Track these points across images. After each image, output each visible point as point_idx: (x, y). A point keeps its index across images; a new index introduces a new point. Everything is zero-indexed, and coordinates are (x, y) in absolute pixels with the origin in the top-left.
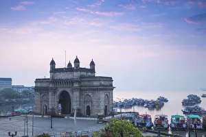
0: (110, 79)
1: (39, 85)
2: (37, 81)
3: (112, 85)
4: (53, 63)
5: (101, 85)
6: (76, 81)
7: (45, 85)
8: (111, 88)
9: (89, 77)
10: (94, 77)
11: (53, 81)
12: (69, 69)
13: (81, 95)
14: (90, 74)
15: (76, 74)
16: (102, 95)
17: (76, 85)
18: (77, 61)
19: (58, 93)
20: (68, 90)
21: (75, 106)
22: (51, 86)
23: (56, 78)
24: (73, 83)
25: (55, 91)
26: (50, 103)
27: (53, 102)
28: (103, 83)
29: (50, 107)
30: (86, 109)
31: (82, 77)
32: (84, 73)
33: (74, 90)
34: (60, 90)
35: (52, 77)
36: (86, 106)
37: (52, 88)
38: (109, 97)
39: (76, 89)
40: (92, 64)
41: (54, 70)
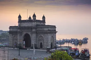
0: (54, 27)
1: (12, 30)
2: (11, 27)
3: (55, 31)
5: (49, 30)
6: (34, 28)
7: (15, 30)
8: (55, 32)
9: (42, 25)
10: (45, 25)
11: (19, 27)
12: (30, 20)
13: (37, 36)
14: (42, 23)
15: (34, 24)
16: (50, 36)
17: (34, 30)
18: (34, 16)
19: (23, 35)
20: (29, 33)
21: (33, 42)
22: (19, 30)
23: (21, 26)
24: (32, 29)
25: (21, 33)
26: (18, 41)
27: (20, 40)
28: (50, 29)
29: (18, 43)
30: (40, 44)
31: (37, 25)
32: (39, 23)
33: (32, 33)
34: (24, 33)
35: (19, 25)
36: (40, 42)
37: (19, 32)
38: (54, 38)
39: (34, 32)
40: (44, 17)
41: (20, 21)
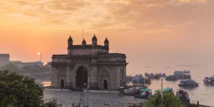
0: (124, 56)
1: (56, 60)
2: (54, 57)
3: (125, 61)
4: (70, 40)
5: (118, 61)
7: (62, 60)
8: (125, 64)
9: (104, 53)
11: (70, 57)
12: (84, 45)
13: (98, 69)
14: (104, 51)
15: (94, 51)
16: (118, 70)
17: (94, 61)
18: (95, 39)
19: (76, 69)
20: (86, 66)
21: (92, 79)
24: (91, 60)
25: (72, 67)
26: (68, 77)
27: (70, 76)
28: (119, 59)
29: (68, 81)
30: (103, 82)
31: (98, 53)
32: (100, 50)
33: (91, 66)
34: (78, 66)
35: (70, 53)
36: (103, 80)
37: (70, 64)
39: (94, 65)
40: (106, 41)
41: (71, 47)
